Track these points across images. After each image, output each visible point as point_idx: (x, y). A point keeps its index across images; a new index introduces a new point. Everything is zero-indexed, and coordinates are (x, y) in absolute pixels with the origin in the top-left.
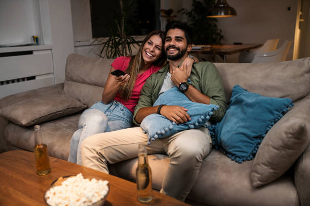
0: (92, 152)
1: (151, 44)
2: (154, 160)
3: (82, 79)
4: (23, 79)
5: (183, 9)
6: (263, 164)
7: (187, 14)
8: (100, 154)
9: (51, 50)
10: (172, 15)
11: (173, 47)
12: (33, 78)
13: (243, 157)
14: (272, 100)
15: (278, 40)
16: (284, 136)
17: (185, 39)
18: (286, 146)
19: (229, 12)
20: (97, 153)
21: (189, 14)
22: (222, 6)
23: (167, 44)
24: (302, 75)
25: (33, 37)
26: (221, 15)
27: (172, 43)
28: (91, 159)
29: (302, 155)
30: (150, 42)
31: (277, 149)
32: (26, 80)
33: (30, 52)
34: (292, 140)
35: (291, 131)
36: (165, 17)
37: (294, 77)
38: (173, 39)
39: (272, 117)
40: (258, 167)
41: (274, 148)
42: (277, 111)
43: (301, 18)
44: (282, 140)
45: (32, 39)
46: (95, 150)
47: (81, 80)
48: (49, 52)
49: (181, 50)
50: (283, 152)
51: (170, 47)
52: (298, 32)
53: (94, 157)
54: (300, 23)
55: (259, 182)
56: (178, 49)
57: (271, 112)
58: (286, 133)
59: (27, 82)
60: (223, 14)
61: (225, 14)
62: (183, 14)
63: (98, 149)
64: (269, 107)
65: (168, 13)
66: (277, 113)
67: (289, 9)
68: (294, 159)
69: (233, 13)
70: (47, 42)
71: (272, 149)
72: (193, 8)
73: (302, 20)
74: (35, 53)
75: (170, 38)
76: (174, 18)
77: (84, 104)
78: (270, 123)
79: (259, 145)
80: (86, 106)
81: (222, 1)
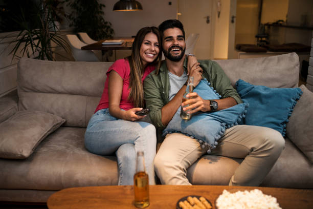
0: (177, 170)
1: (149, 43)
3: (52, 89)
7: (71, 6)
8: (183, 170)
19: (137, 6)
20: (180, 168)
21: (74, 6)
26: (129, 9)
28: (178, 177)
30: (147, 42)
42: (294, 99)
43: (178, 12)
46: (178, 167)
47: (49, 89)
51: (174, 46)
54: (178, 16)
56: (181, 48)
57: (290, 101)
60: (131, 8)
61: (134, 8)
62: (67, 5)
64: (287, 96)
66: (293, 101)
67: (170, 3)
73: (179, 14)
76: (62, 10)
77: (63, 118)
78: (289, 109)
79: (285, 130)
80: (65, 120)
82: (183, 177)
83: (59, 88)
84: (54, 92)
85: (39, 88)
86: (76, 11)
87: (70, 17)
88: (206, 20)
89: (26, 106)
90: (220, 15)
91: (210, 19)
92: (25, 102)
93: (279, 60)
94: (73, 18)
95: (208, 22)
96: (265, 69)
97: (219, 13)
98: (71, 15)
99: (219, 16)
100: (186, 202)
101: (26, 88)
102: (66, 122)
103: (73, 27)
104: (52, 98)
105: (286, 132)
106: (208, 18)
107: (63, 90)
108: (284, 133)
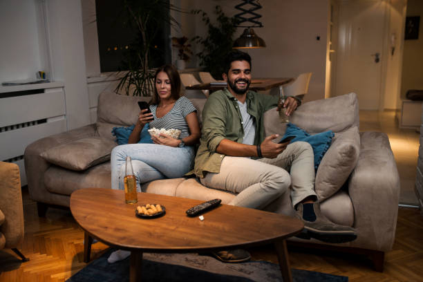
3: (121, 121)
4: (34, 123)
5: (198, 37)
6: (324, 181)
7: (202, 43)
9: (63, 87)
10: (186, 44)
12: (44, 121)
15: (310, 74)
16: (339, 155)
18: (342, 164)
19: (258, 43)
21: (205, 43)
22: (250, 36)
25: (40, 73)
29: (354, 170)
31: (335, 167)
32: (36, 123)
33: (42, 91)
34: (346, 158)
35: (344, 151)
36: (177, 46)
38: (242, 72)
40: (321, 184)
41: (332, 167)
43: (331, 49)
44: (338, 159)
45: (39, 75)
47: (119, 122)
48: (61, 90)
50: (340, 169)
52: (328, 64)
54: (331, 54)
55: (323, 197)
56: (247, 82)
58: (341, 153)
59: (37, 126)
60: (251, 45)
61: (254, 45)
62: (197, 42)
65: (181, 41)
68: (348, 174)
69: (262, 44)
70: (57, 78)
71: (330, 168)
72: (209, 35)
73: (332, 51)
74: (46, 91)
76: (188, 48)
81: (249, 30)
85: (111, 120)
86: (206, 48)
87: (199, 55)
88: (375, 57)
89: (100, 134)
91: (380, 57)
94: (202, 57)
95: (377, 60)
97: (393, 50)
98: (201, 53)
99: (393, 53)
101: (102, 119)
103: (203, 67)
106: (377, 55)
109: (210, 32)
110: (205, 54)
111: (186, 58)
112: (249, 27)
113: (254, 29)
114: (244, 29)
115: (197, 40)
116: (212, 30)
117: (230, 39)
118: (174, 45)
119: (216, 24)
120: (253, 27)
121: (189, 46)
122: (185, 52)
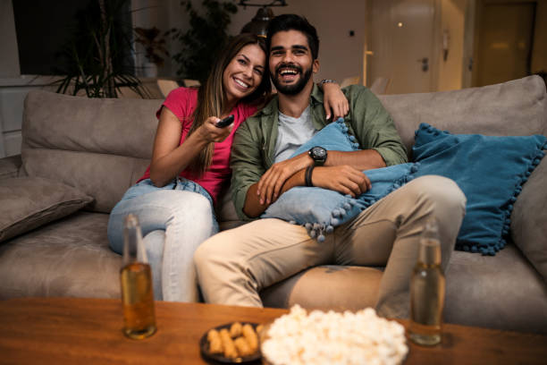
0: (234, 271)
2: (327, 272)
5: (174, 30)
7: (182, 38)
8: (249, 273)
10: (157, 39)
11: (290, 65)
13: (492, 245)
14: (514, 140)
17: (309, 49)
20: (242, 270)
21: (186, 39)
22: (267, 19)
23: (276, 61)
24: (534, 103)
27: (288, 59)
28: (232, 285)
36: (143, 42)
37: (522, 108)
38: (289, 52)
39: (521, 169)
42: (529, 157)
43: (368, 50)
46: (237, 265)
47: (70, 144)
49: (304, 71)
53: (238, 281)
54: (367, 56)
56: (299, 70)
57: (520, 162)
62: (174, 38)
63: (243, 262)
64: (514, 152)
65: (150, 35)
66: (528, 161)
67: (352, 34)
72: (190, 28)
75: (281, 48)
76: (163, 45)
77: (88, 195)
78: (519, 179)
79: (508, 220)
80: (91, 199)
81: (265, 10)
82: (247, 288)
83: (87, 142)
84: (79, 148)
85: (52, 141)
86: (188, 47)
87: (177, 57)
88: (421, 65)
89: (30, 172)
90: (448, 57)
91: (429, 63)
92: (29, 165)
93: (502, 91)
94: (182, 60)
96: (472, 109)
97: (446, 53)
98: (179, 55)
99: (445, 58)
100: (224, 332)
101: (33, 140)
102: (94, 202)
104: (75, 159)
105: (509, 225)
106: (425, 61)
107: (92, 145)
108: (507, 227)
109: (192, 23)
110: (186, 56)
111: (158, 61)
112: (265, 6)
113: (273, 8)
114: (258, 8)
115: (172, 35)
116: (196, 20)
117: (224, 34)
118: (138, 40)
119: (202, 12)
120: (271, 5)
121: (162, 41)
122: (157, 52)
